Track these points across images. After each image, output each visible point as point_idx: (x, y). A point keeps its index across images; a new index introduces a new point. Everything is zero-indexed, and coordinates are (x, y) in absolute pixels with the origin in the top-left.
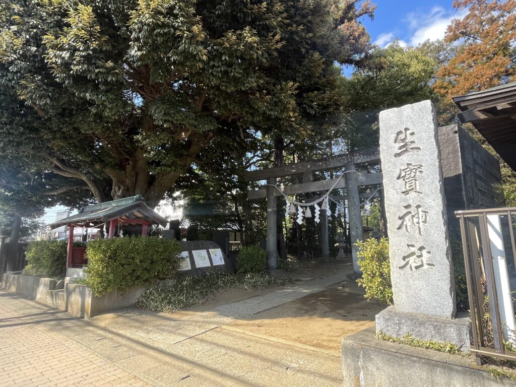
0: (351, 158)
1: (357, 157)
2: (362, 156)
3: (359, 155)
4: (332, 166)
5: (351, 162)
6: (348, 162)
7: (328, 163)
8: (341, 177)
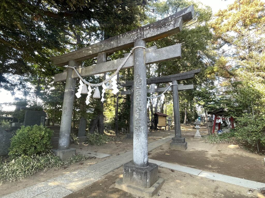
0: (141, 34)
1: (147, 32)
2: (152, 30)
3: (149, 28)
5: (141, 37)
6: (138, 38)
8: (129, 55)
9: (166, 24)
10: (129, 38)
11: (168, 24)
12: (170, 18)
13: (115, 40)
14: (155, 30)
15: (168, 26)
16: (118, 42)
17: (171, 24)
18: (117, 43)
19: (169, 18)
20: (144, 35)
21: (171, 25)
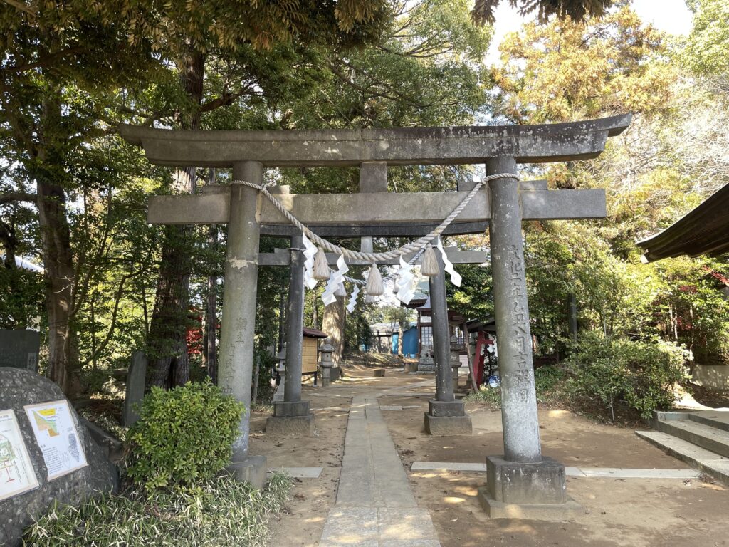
0: (509, 142)
1: (527, 141)
2: (539, 140)
3: (533, 135)
4: (453, 154)
5: (510, 150)
6: (502, 150)
7: (442, 145)
8: (477, 189)
9: (576, 137)
10: (474, 142)
11: (578, 138)
12: (585, 126)
13: (432, 137)
14: (548, 144)
15: (579, 142)
16: (438, 145)
17: (586, 140)
18: (438, 149)
19: (582, 126)
20: (518, 146)
21: (585, 142)
